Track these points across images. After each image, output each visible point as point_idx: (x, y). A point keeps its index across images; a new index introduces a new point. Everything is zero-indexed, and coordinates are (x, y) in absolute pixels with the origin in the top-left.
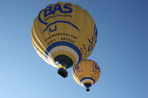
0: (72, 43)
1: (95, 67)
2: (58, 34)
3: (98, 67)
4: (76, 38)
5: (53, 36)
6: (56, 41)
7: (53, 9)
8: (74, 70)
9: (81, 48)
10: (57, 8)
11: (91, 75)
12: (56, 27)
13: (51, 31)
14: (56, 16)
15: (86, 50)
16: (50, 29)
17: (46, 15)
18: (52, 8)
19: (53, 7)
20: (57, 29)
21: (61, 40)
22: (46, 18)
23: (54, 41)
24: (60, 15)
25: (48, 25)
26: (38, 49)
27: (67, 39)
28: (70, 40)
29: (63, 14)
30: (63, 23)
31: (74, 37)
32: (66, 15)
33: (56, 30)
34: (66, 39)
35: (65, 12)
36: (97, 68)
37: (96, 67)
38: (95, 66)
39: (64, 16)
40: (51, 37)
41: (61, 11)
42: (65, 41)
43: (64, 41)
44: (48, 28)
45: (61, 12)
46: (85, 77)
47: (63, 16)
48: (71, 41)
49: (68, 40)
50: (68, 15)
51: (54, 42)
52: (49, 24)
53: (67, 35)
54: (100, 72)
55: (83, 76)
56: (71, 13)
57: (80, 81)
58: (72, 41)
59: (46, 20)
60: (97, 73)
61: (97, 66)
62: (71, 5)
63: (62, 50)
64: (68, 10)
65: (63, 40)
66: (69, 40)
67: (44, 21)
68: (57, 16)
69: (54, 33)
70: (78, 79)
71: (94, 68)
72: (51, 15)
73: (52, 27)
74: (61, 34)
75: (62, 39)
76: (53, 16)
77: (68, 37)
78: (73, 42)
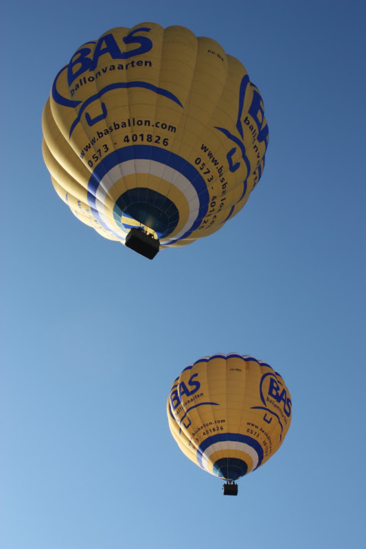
0: (161, 145)
1: (270, 393)
2: (113, 128)
3: (284, 392)
4: (173, 129)
5: (100, 135)
6: (111, 150)
7: (91, 56)
8: (176, 398)
9: (198, 161)
10: (104, 46)
11: (250, 427)
12: (103, 106)
13: (91, 122)
14: (102, 72)
15: (219, 166)
16: (87, 116)
17: (71, 78)
18: (88, 51)
19: (92, 47)
20: (108, 113)
21: (126, 144)
22: (73, 86)
23: (103, 150)
24: (113, 68)
25: (81, 105)
26: (67, 194)
27: (142, 135)
28: (155, 139)
29: (123, 62)
30: (125, 90)
31: (164, 126)
32: (133, 63)
33: (104, 115)
34: (139, 138)
35: (127, 55)
36: (279, 398)
37: (274, 392)
38: (271, 387)
39: (127, 66)
40: (93, 141)
41: (116, 53)
42: (139, 142)
43: (135, 143)
44: (83, 116)
45: (114, 57)
46: (221, 432)
47: (121, 67)
48: (156, 142)
49: (145, 138)
50: (136, 61)
51: (104, 155)
52: (84, 101)
53: (140, 123)
54: (288, 414)
55: (214, 426)
56: (147, 54)
57: (197, 447)
58: (161, 141)
59: (72, 92)
60: (275, 419)
61: (277, 389)
62: (147, 30)
63: (134, 172)
64: (137, 45)
65: (131, 143)
66: (150, 138)
67: (68, 96)
68: (104, 71)
69: (101, 126)
70: (189, 437)
71: (266, 395)
72: (88, 74)
73: (94, 110)
74: (124, 125)
75: (126, 139)
76: (92, 74)
77: (146, 130)
78: (165, 142)
